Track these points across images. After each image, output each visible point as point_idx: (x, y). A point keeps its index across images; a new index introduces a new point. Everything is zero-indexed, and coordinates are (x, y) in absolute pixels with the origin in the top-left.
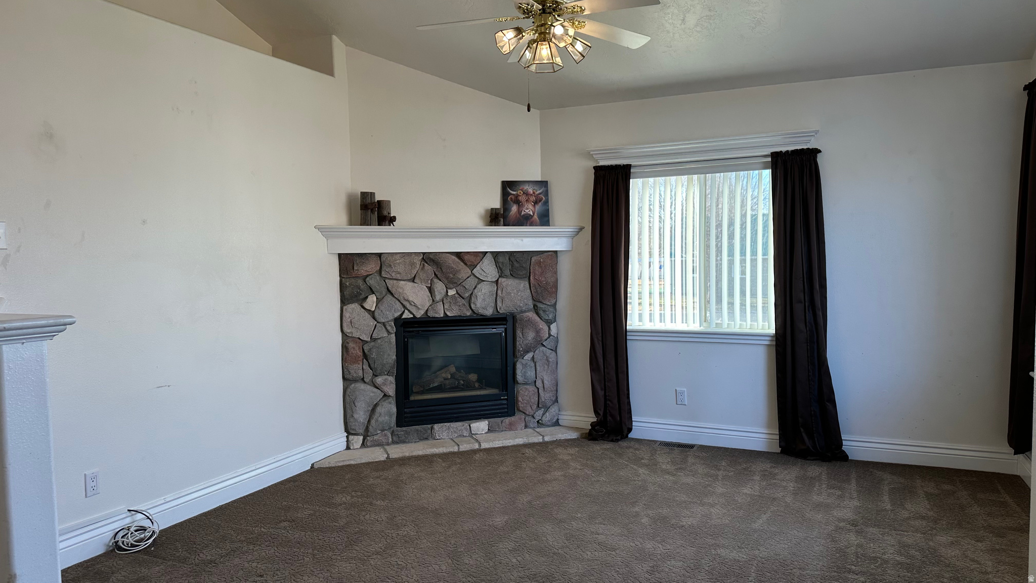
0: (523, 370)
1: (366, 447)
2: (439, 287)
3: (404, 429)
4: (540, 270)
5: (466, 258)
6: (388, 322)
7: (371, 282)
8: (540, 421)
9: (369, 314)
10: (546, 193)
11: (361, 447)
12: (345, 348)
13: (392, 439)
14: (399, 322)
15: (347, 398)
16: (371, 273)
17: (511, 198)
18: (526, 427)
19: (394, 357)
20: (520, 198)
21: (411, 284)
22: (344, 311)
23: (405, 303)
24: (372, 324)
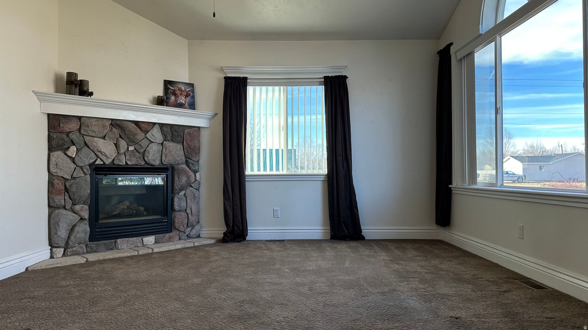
0: (179, 202)
1: (66, 256)
3: (95, 243)
4: (190, 138)
5: (142, 125)
6: (85, 166)
7: (73, 136)
8: (189, 235)
9: (71, 160)
10: (193, 91)
11: (62, 257)
12: (51, 184)
13: (86, 250)
15: (52, 220)
16: (73, 130)
17: (171, 92)
18: (180, 239)
19: (89, 191)
20: (176, 92)
21: (102, 140)
22: (51, 156)
24: (72, 166)
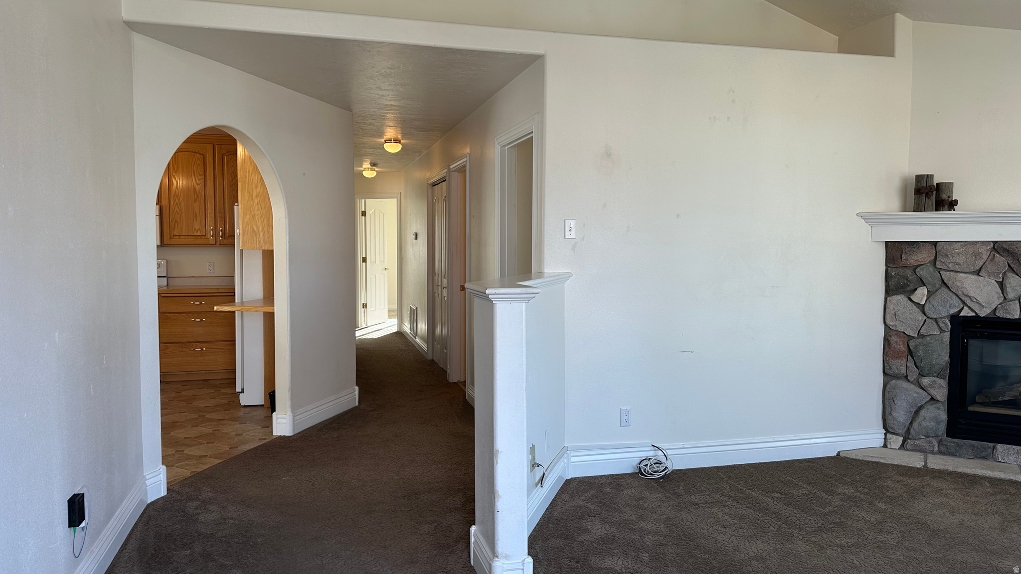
1: (905, 450)
2: (1015, 282)
3: (956, 440)
6: (942, 318)
7: (921, 272)
9: (919, 308)
11: (899, 449)
12: (887, 341)
13: (939, 448)
14: (955, 319)
15: (887, 394)
16: (923, 263)
19: (947, 358)
21: (974, 277)
22: (888, 302)
23: (964, 298)
24: (920, 318)
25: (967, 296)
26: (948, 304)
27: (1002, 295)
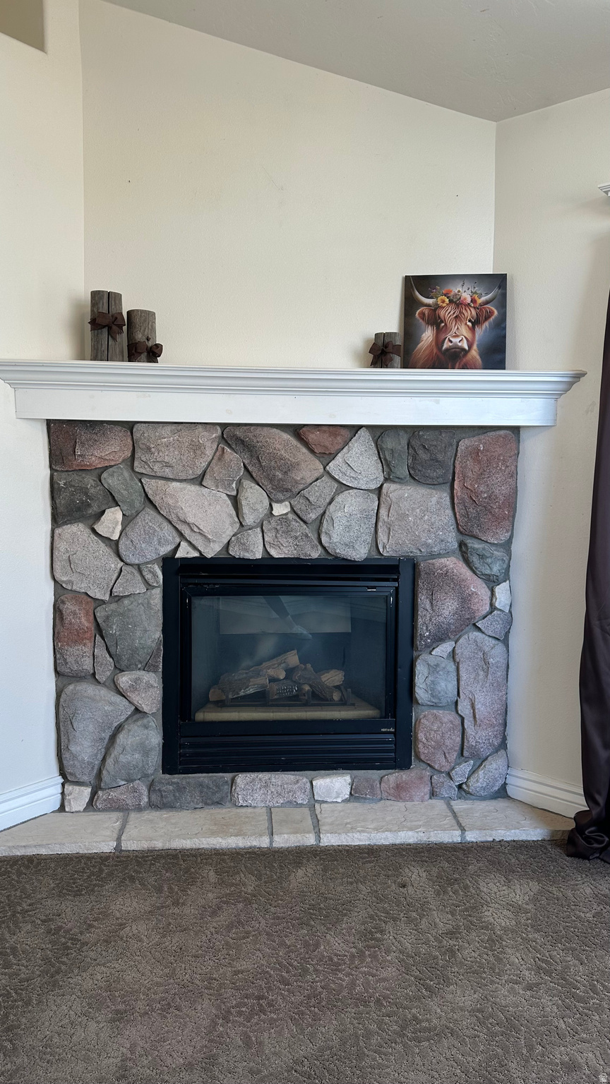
0: (430, 678)
1: (94, 811)
2: (254, 497)
3: (176, 778)
4: (477, 469)
5: (312, 437)
6: (148, 563)
7: (111, 481)
8: (464, 786)
9: (110, 546)
10: (502, 302)
11: (85, 810)
12: (58, 611)
13: (149, 798)
14: (170, 564)
16: (112, 463)
17: (422, 314)
18: (433, 794)
19: (158, 634)
20: (442, 313)
21: (194, 489)
22: (56, 538)
23: (181, 527)
24: (113, 566)
25: (185, 522)
26: (155, 539)
27: (236, 520)
